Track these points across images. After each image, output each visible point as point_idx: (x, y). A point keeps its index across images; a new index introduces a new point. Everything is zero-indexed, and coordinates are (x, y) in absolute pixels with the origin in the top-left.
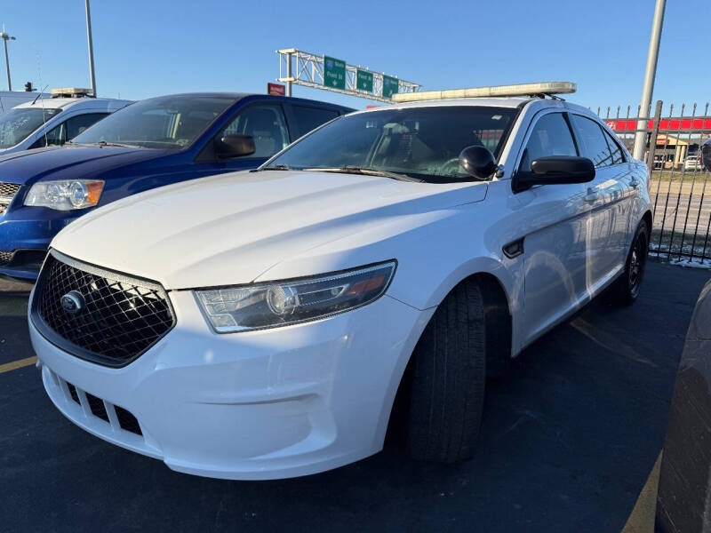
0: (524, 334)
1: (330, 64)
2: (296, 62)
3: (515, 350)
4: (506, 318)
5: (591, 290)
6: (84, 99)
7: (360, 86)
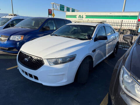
0: (95, 64)
1: (61, 6)
2: (54, 5)
3: (94, 66)
4: (92, 62)
5: (107, 56)
6: (15, 16)
7: (67, 11)
